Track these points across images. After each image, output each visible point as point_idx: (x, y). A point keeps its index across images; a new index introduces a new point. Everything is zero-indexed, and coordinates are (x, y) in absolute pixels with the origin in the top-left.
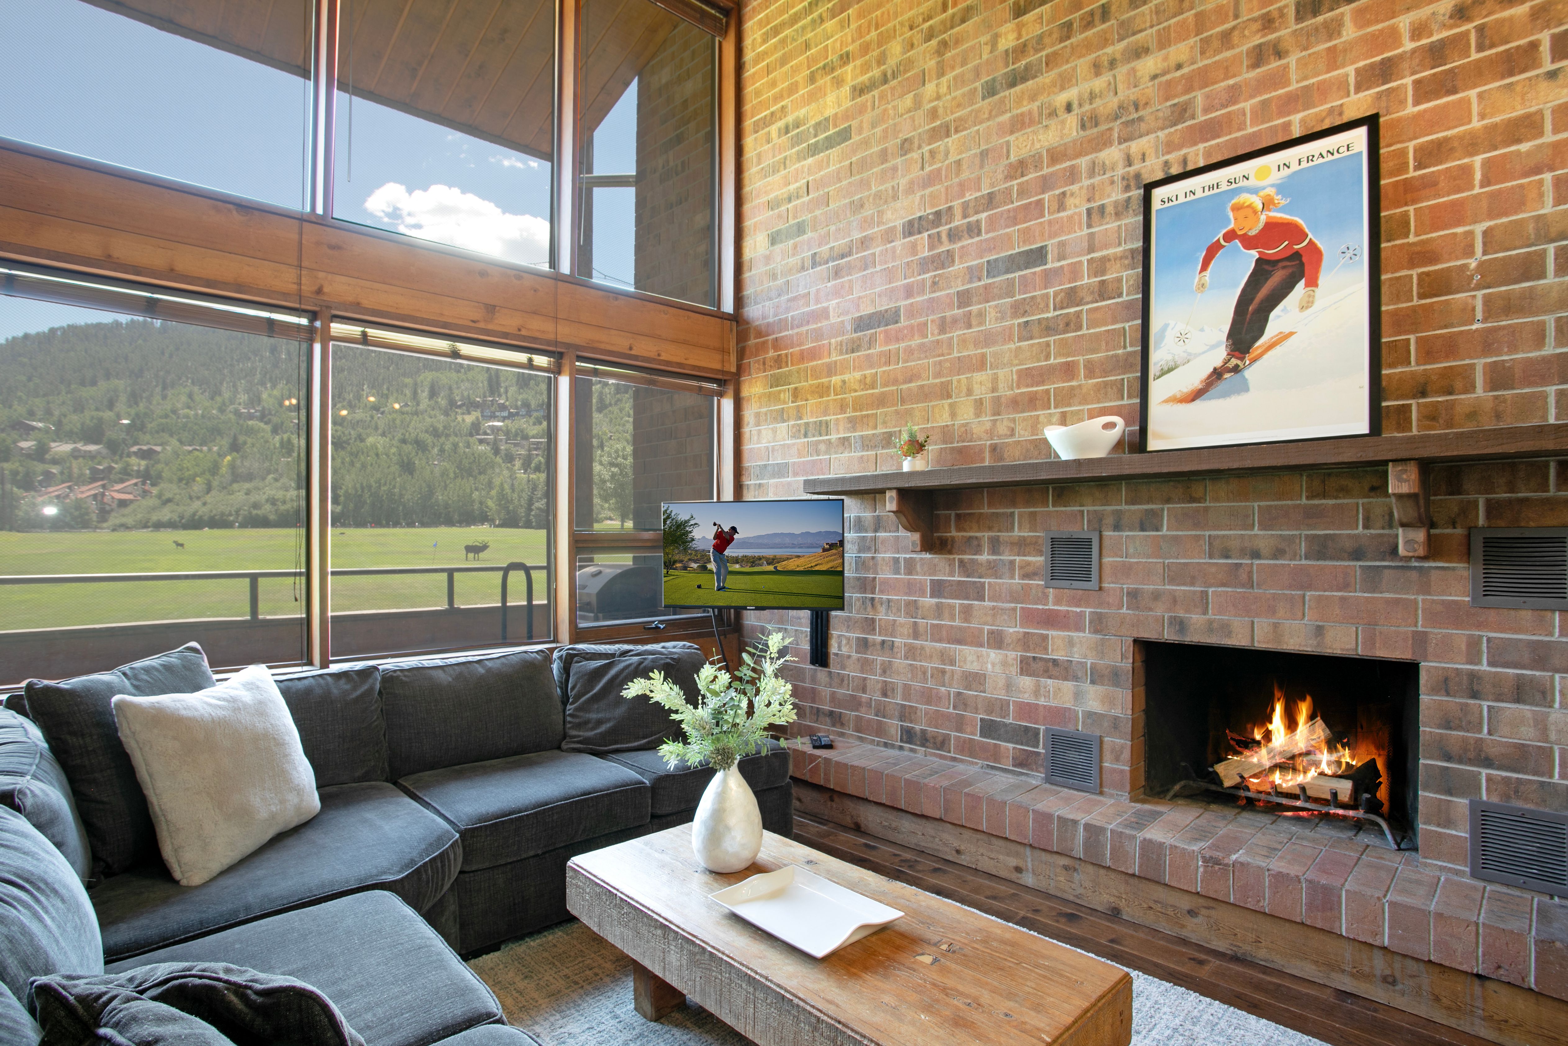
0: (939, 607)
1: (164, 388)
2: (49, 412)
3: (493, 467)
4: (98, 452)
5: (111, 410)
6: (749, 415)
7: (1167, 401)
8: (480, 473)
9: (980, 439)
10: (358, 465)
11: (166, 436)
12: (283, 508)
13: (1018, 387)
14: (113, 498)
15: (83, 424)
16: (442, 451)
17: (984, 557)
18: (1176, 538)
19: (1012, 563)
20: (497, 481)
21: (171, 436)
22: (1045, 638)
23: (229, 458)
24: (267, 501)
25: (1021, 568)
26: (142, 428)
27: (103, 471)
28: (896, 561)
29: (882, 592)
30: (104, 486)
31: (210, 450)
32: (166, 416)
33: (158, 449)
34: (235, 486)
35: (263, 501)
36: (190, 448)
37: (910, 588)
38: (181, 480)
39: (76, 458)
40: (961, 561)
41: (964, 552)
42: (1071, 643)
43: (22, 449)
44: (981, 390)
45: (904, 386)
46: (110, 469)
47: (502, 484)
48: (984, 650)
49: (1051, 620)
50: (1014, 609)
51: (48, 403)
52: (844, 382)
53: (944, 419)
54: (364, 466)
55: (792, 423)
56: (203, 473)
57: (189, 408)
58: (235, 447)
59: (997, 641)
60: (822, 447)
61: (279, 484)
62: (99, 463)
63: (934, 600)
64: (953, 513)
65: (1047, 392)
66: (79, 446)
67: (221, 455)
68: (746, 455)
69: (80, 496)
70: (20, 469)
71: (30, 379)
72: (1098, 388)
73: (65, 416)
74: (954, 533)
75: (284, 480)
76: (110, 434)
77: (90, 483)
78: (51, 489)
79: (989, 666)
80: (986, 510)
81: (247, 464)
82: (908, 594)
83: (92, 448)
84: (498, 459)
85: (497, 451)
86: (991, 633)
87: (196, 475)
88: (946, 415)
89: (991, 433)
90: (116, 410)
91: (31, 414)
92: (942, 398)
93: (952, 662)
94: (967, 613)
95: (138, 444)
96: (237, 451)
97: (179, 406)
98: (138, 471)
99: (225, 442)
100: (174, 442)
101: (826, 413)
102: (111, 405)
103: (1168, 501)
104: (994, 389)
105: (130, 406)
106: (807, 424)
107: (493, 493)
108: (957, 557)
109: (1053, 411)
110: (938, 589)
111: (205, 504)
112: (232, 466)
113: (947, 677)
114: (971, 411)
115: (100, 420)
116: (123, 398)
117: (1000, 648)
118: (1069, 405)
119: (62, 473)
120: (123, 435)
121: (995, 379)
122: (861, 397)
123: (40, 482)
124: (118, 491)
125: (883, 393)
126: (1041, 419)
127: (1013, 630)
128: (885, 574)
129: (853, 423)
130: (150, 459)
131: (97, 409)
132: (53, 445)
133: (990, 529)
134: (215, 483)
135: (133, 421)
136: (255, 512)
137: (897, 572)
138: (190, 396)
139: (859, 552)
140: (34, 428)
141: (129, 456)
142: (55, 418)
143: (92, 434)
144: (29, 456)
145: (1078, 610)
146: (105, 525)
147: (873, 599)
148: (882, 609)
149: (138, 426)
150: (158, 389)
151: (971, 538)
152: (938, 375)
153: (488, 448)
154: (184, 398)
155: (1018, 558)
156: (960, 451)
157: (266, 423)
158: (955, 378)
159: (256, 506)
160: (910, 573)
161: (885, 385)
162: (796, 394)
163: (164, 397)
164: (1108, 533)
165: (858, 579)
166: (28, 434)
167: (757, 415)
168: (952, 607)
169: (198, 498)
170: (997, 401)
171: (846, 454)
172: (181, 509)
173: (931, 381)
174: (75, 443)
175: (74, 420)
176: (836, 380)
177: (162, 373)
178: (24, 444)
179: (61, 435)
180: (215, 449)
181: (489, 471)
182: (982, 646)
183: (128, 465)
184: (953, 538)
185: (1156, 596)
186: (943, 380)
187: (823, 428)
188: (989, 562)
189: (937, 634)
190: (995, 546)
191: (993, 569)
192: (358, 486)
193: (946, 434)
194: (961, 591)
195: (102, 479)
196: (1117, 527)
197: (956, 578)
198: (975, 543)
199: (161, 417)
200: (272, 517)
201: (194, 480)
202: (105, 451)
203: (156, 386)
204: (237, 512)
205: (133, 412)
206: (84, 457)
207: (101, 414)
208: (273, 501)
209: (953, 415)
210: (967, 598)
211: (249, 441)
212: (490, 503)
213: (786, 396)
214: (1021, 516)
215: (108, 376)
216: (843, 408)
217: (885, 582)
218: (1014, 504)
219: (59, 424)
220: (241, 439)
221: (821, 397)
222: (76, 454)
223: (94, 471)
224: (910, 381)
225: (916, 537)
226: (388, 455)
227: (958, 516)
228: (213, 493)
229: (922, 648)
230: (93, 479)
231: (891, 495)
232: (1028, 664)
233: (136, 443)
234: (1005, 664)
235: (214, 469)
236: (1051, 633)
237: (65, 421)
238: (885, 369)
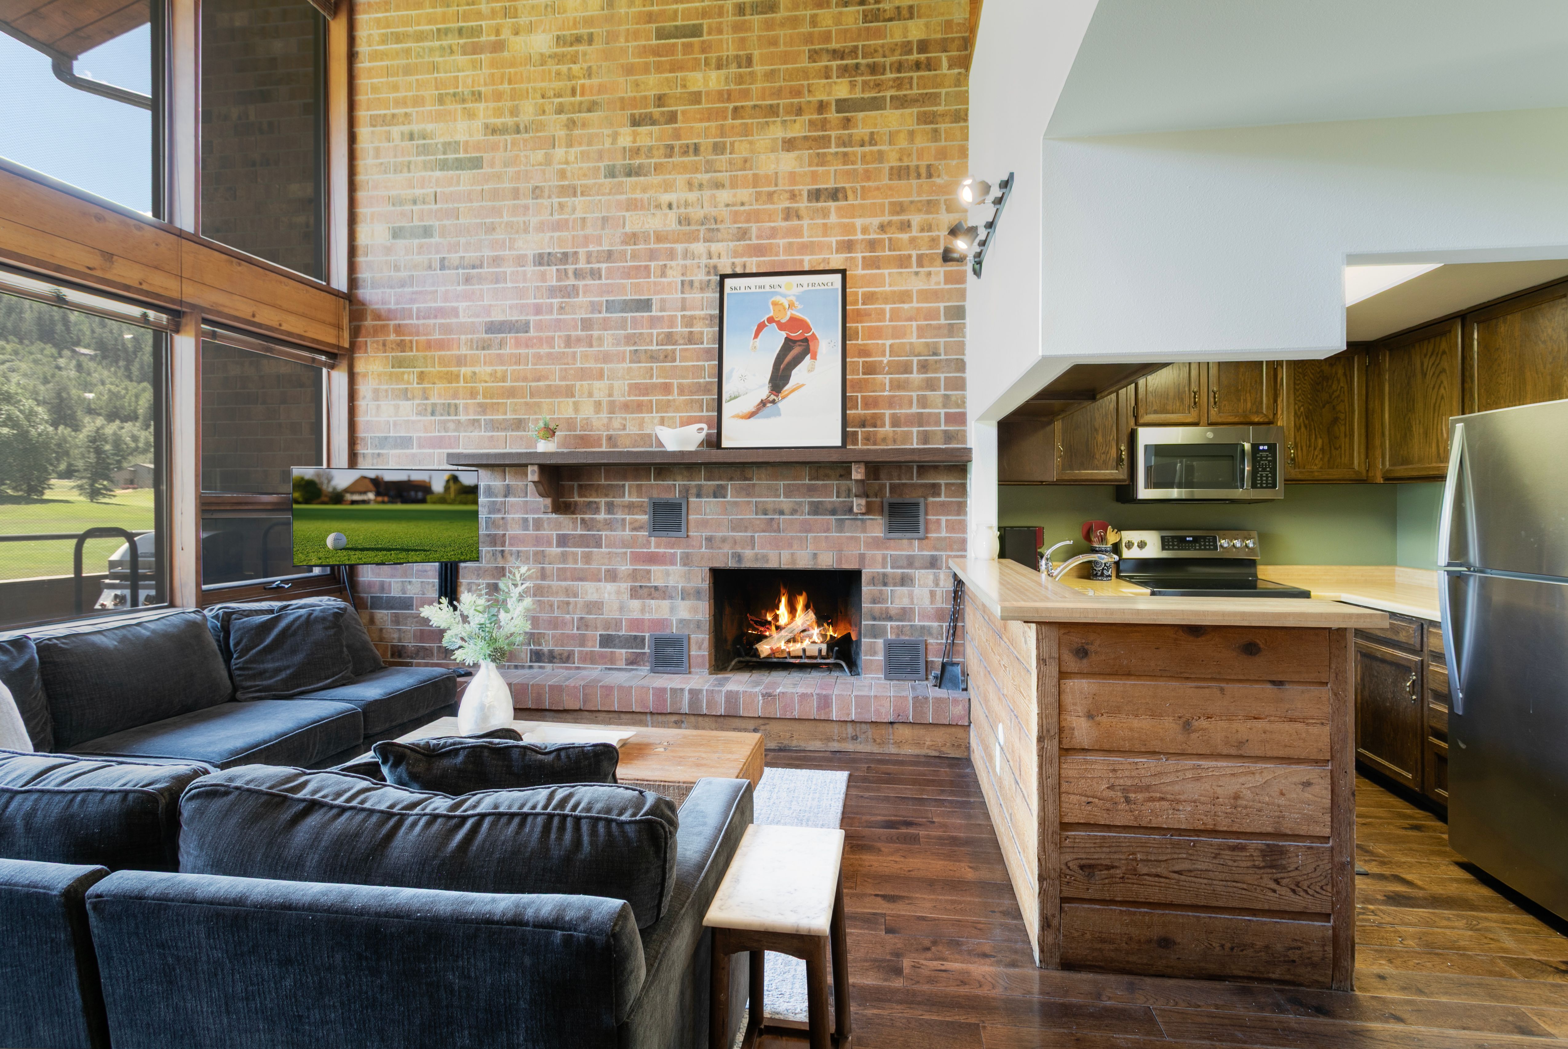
0: (564, 555)
6: (364, 389)
7: (733, 417)
9: (599, 430)
13: (629, 396)
17: (602, 516)
18: (736, 503)
19: (624, 520)
22: (649, 572)
25: (630, 523)
28: (526, 520)
29: (511, 545)
37: (538, 541)
40: (583, 520)
41: (585, 513)
42: (668, 574)
44: (600, 394)
45: (533, 384)
48: (602, 584)
49: (653, 559)
50: (626, 553)
52: (475, 373)
53: (569, 413)
55: (417, 402)
59: (612, 576)
60: (451, 426)
63: (560, 549)
64: (576, 484)
65: (651, 401)
68: (359, 426)
72: (686, 403)
74: (577, 499)
79: (606, 595)
80: (603, 482)
82: (537, 545)
86: (607, 571)
88: (570, 410)
89: (608, 427)
92: (567, 397)
93: (576, 595)
94: (587, 558)
101: (454, 397)
103: (731, 479)
104: (610, 395)
106: (434, 404)
108: (579, 516)
109: (654, 414)
110: (563, 541)
113: (571, 607)
114: (592, 409)
117: (614, 581)
118: (666, 412)
121: (611, 388)
122: (491, 387)
125: (513, 387)
126: (651, 420)
127: (624, 567)
128: (514, 531)
129: (483, 408)
133: (606, 496)
137: (526, 528)
139: (492, 513)
145: (672, 551)
147: (502, 551)
148: (512, 559)
151: (590, 502)
152: (563, 378)
155: (628, 517)
156: (582, 438)
158: (578, 383)
160: (538, 529)
161: (516, 381)
162: (422, 377)
164: (692, 499)
165: (492, 535)
167: (376, 391)
168: (575, 554)
170: (612, 403)
171: (476, 434)
173: (557, 382)
176: (465, 370)
182: (600, 580)
184: (576, 503)
185: (724, 540)
186: (568, 383)
187: (451, 409)
188: (605, 520)
189: (562, 575)
190: (610, 508)
191: (609, 525)
193: (571, 424)
194: (583, 541)
196: (698, 496)
197: (579, 532)
198: (594, 505)
209: (576, 410)
210: (588, 547)
213: (410, 377)
214: (630, 486)
216: (473, 394)
217: (512, 538)
218: (625, 479)
221: (450, 383)
224: (539, 380)
225: (547, 500)
227: (580, 486)
229: (549, 587)
231: (533, 468)
232: (636, 591)
234: (618, 592)
236: (653, 568)
238: (515, 367)
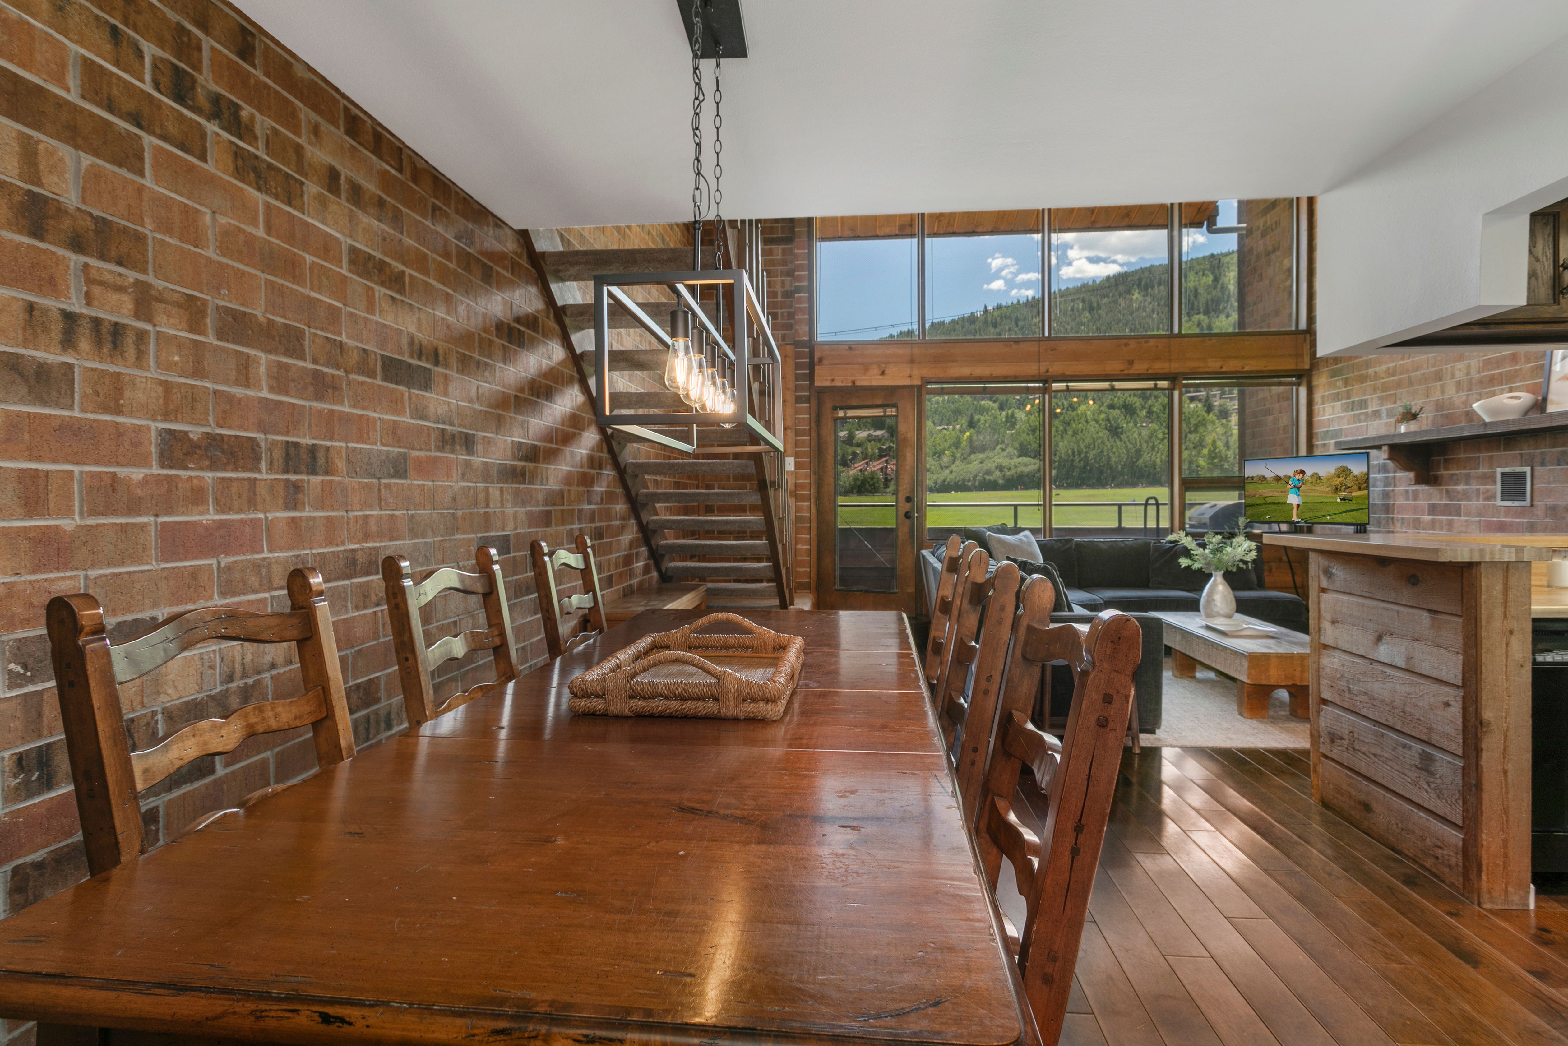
0: (1433, 521)
3: (1205, 425)
4: (883, 436)
6: (1318, 396)
7: (1560, 379)
8: (1190, 432)
9: (1459, 408)
10: (1070, 432)
12: (1008, 473)
16: (1150, 412)
17: (1460, 488)
19: (1478, 490)
20: (1209, 440)
23: (968, 434)
24: (997, 468)
25: (1483, 493)
27: (886, 449)
28: (1407, 491)
29: (1398, 513)
30: (886, 461)
31: (954, 429)
34: (973, 457)
35: (993, 469)
36: (940, 428)
37: (1416, 510)
38: (935, 454)
39: (870, 441)
40: (1447, 491)
41: (1449, 485)
44: (1459, 375)
45: (1413, 374)
46: (890, 448)
47: (1214, 442)
49: (1501, 527)
52: (1376, 372)
53: (1435, 395)
54: (1075, 433)
55: (1344, 401)
56: (950, 447)
58: (972, 424)
60: (1362, 417)
61: (1005, 453)
62: (883, 444)
63: (1430, 517)
64: (1442, 458)
65: (1501, 374)
66: (871, 432)
67: (962, 432)
68: (1315, 425)
69: (874, 469)
72: (1532, 369)
74: (1442, 472)
75: (1010, 450)
78: (856, 465)
80: (1462, 456)
81: (981, 438)
82: (1415, 514)
83: (879, 433)
84: (1211, 416)
85: (1209, 408)
87: (944, 450)
88: (1438, 393)
96: (973, 427)
99: (964, 421)
101: (1364, 394)
104: (1468, 374)
106: (1353, 402)
107: (1205, 451)
108: (1444, 487)
110: (1433, 509)
111: (951, 472)
112: (970, 439)
118: (1515, 382)
119: (862, 453)
121: (1469, 367)
122: (1385, 382)
123: (851, 460)
126: (1497, 392)
128: (1400, 501)
129: (1382, 400)
132: (857, 432)
133: (1465, 468)
134: (958, 455)
136: (987, 477)
137: (1407, 499)
139: (1385, 486)
144: (844, 442)
145: (1518, 520)
146: (888, 490)
147: (1393, 518)
148: (1398, 525)
151: (1453, 475)
152: (1434, 365)
153: (1200, 405)
155: (1482, 487)
156: (1447, 416)
157: (994, 402)
159: (988, 472)
160: (1415, 500)
161: (1401, 374)
164: (1537, 468)
165: (1384, 505)
167: (1323, 397)
168: (1442, 521)
169: (947, 467)
170: (1470, 382)
171: (1377, 422)
172: (935, 477)
176: (1371, 371)
180: (958, 427)
181: (1201, 429)
184: (1442, 475)
186: (1437, 368)
187: (1363, 404)
188: (1464, 490)
190: (1467, 480)
191: (1466, 496)
192: (1070, 452)
193: (1439, 406)
194: (1447, 510)
195: (885, 456)
196: (1543, 464)
197: (1444, 502)
198: (1455, 477)
200: (1001, 482)
201: (944, 453)
202: (886, 435)
204: (975, 477)
206: (874, 440)
208: (1000, 468)
209: (1443, 392)
210: (1450, 515)
211: (982, 418)
212: (1202, 462)
213: (1340, 383)
214: (1483, 458)
216: (1375, 390)
217: (1401, 506)
218: (1479, 451)
220: (977, 417)
221: (1362, 383)
222: (870, 439)
223: (880, 449)
224: (1417, 370)
225: (1411, 475)
226: (1097, 421)
228: (958, 463)
230: (881, 457)
231: (1385, 448)
235: (957, 444)
238: (1401, 362)
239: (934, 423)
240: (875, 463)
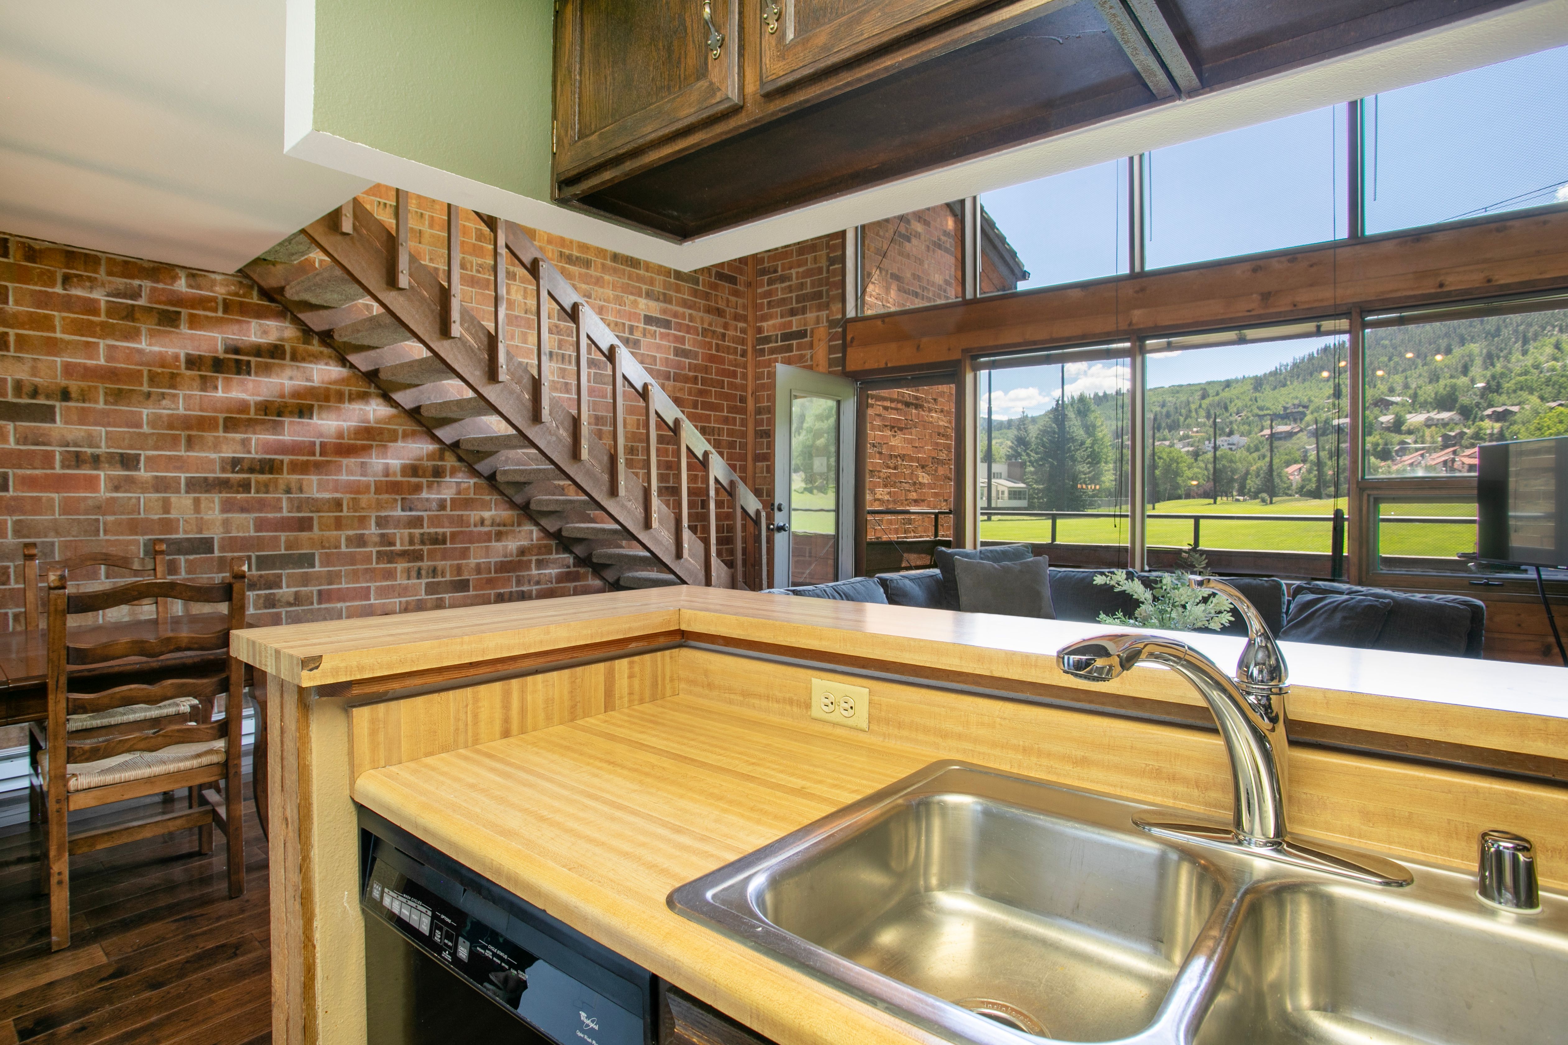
1: (1525, 341)
2: (1406, 386)
4: (1451, 419)
5: (1465, 375)
11: (1525, 394)
14: (1463, 463)
15: (1436, 394)
21: (1531, 393)
26: (1498, 390)
27: (1455, 437)
30: (1454, 452)
32: (1526, 373)
33: (1515, 409)
36: (1553, 404)
39: (1429, 426)
43: (1382, 423)
46: (1462, 434)
51: (1406, 378)
57: (1555, 359)
62: (1451, 430)
66: (1433, 414)
69: (1431, 463)
70: (1380, 441)
71: (1390, 359)
73: (1420, 388)
76: (1464, 400)
77: (1442, 449)
78: (1405, 458)
83: (1445, 415)
90: (1470, 374)
91: (1392, 390)
95: (1493, 406)
97: (1542, 359)
98: (1492, 435)
100: (1534, 399)
102: (1465, 370)
105: (1486, 368)
115: (1454, 388)
116: (1478, 361)
119: (1416, 442)
120: (1477, 399)
123: (1396, 452)
124: (1469, 456)
130: (1505, 421)
131: (1452, 377)
132: (1408, 416)
135: (1488, 383)
138: (1557, 346)
140: (1392, 403)
141: (1482, 420)
142: (1411, 392)
143: (1445, 402)
144: (1388, 429)
149: (1494, 387)
150: (1519, 345)
154: (1549, 350)
163: (1525, 353)
166: (1387, 409)
174: (1428, 412)
175: (1429, 391)
177: (1522, 328)
178: (1383, 419)
179: (1417, 404)
183: (1480, 429)
195: (1454, 445)
199: (1520, 375)
202: (1457, 417)
203: (1515, 342)
205: (1488, 374)
206: (1436, 425)
207: (1454, 381)
215: (1462, 342)
219: (1415, 396)
222: (1428, 424)
223: (1445, 437)
230: (1445, 447)
233: (1490, 406)
237: (1420, 392)
239: (1542, 398)
240: (1435, 455)
